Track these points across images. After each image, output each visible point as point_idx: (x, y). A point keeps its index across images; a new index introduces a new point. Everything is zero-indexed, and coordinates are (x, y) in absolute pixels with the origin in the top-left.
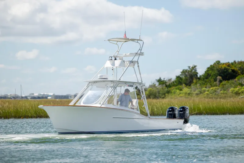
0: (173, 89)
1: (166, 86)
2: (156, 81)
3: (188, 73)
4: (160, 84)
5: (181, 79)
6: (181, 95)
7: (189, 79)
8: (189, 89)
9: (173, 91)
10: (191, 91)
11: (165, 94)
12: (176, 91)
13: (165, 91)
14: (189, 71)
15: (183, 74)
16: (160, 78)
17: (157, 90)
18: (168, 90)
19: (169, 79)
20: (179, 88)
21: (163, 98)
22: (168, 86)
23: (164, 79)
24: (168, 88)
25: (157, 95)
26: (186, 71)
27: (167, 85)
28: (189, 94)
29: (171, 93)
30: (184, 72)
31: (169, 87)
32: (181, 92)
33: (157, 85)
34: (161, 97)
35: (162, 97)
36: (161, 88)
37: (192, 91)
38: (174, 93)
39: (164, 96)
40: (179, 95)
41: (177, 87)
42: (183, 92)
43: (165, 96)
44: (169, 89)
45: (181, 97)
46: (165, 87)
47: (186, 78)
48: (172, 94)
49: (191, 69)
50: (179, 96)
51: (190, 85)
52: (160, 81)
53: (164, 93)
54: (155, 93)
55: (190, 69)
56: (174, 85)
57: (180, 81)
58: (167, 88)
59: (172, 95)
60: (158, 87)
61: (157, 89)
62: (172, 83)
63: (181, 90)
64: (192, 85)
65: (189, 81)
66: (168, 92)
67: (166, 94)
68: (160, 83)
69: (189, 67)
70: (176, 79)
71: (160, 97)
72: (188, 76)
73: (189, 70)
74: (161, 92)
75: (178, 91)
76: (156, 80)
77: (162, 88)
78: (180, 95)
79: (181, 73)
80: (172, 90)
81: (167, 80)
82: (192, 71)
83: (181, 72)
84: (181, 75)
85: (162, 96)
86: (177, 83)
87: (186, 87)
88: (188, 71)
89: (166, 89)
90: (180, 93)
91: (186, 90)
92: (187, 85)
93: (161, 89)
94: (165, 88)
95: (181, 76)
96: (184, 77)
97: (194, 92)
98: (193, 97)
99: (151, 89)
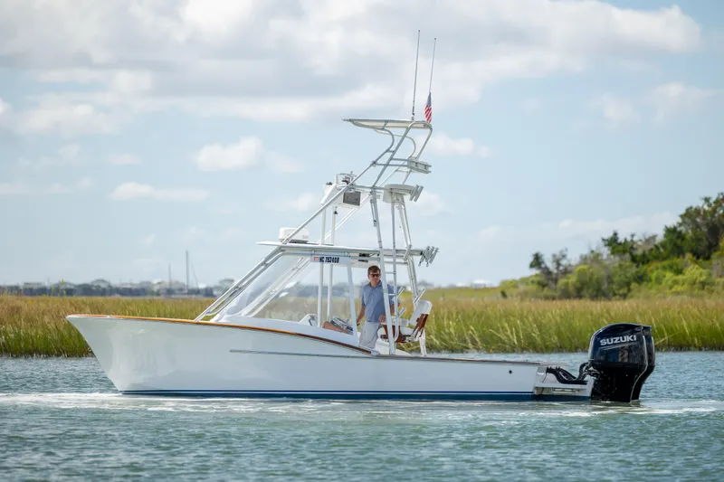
0: (654, 270)
1: (634, 259)
2: (602, 244)
3: (704, 218)
4: (613, 253)
5: (680, 236)
6: (678, 288)
7: (707, 239)
8: (704, 268)
9: (653, 276)
10: (710, 275)
11: (628, 284)
12: (664, 276)
13: (629, 275)
14: (705, 211)
15: (687, 220)
16: (615, 234)
17: (603, 273)
18: (637, 272)
19: (647, 237)
20: (675, 267)
21: (624, 296)
22: (638, 259)
23: (632, 236)
24: (637, 266)
25: (605, 286)
26: (697, 211)
27: (637, 256)
28: (703, 284)
29: (650, 280)
30: (690, 215)
31: (643, 263)
32: (680, 277)
33: (605, 257)
34: (616, 292)
35: (621, 292)
36: (617, 265)
37: (714, 277)
38: (659, 281)
39: (624, 291)
40: (671, 288)
41: (666, 263)
42: (684, 277)
43: (629, 290)
44: (643, 268)
45: (677, 293)
46: (628, 263)
47: (699, 232)
48: (650, 285)
49: (713, 205)
50: (673, 290)
51: (708, 258)
52: (613, 242)
53: (627, 280)
54: (599, 283)
55: (709, 206)
56: (658, 258)
57: (679, 242)
58: (635, 265)
59: (650, 288)
60: (607, 263)
61: (606, 267)
62: (652, 250)
63: (679, 272)
64: (714, 255)
65: (705, 243)
66: (640, 279)
67: (634, 285)
68: (613, 248)
69: (707, 200)
70: (665, 236)
71: (615, 295)
72: (705, 229)
73: (706, 207)
74: (616, 279)
75: (669, 275)
76: (603, 240)
77: (621, 266)
78: (676, 286)
79: (680, 220)
80: (652, 271)
81: (640, 240)
82: (714, 211)
83: (681, 216)
84: (680, 225)
85: (619, 289)
86: (669, 247)
87: (696, 263)
88: (702, 213)
89: (634, 270)
90: (676, 282)
91: (694, 271)
92: (698, 258)
93: (618, 269)
94: (630, 267)
95: (679, 229)
96: (690, 231)
97: (718, 280)
98: (715, 294)
99: (585, 267)
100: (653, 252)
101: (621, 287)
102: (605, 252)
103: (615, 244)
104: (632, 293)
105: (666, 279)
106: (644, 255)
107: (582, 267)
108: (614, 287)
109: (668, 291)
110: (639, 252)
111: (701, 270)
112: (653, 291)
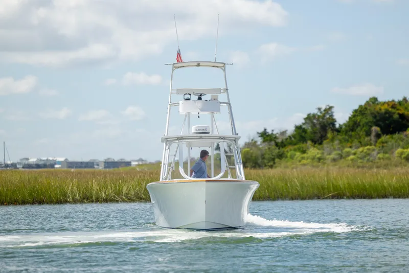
0: (289, 151)
1: (277, 145)
2: (258, 135)
3: (318, 120)
4: (264, 141)
5: (304, 131)
6: (304, 161)
7: (320, 133)
8: (319, 149)
9: (289, 154)
10: (323, 153)
11: (274, 159)
12: (295, 155)
13: (274, 154)
14: (319, 116)
15: (308, 121)
16: (265, 130)
17: (259, 153)
18: (279, 152)
19: (282, 131)
20: (301, 149)
21: (271, 167)
22: (279, 144)
23: (273, 131)
24: (279, 149)
25: (260, 161)
26: (314, 116)
27: (278, 143)
28: (319, 159)
29: (286, 157)
30: (309, 118)
31: (282, 147)
32: (305, 155)
33: (259, 143)
34: (267, 164)
35: (269, 164)
36: (267, 148)
37: (325, 154)
38: (292, 157)
39: (271, 163)
40: (300, 161)
41: (296, 147)
42: (308, 155)
43: (274, 163)
44: (282, 150)
45: (304, 165)
46: (274, 147)
47: (315, 129)
48: (286, 160)
49: (323, 112)
50: (302, 163)
51: (321, 144)
52: (264, 135)
53: (272, 157)
54: (256, 158)
55: (321, 113)
56: (291, 144)
57: (303, 134)
58: (277, 148)
59: (287, 162)
60: (261, 146)
61: (260, 149)
62: (287, 139)
63: (304, 152)
64: (325, 142)
65: (319, 135)
66: (281, 156)
67: (277, 160)
68: (264, 138)
69: (319, 109)
70: (295, 131)
71: (266, 166)
72: (318, 126)
73: (319, 114)
74: (267, 156)
75: (298, 154)
76: (258, 133)
77: (269, 148)
78: (303, 161)
79: (303, 121)
80: (287, 152)
81: (277, 133)
82: (324, 116)
83: (305, 119)
84: (304, 124)
85: (268, 163)
86: (298, 137)
87: (314, 147)
88: (317, 117)
89: (277, 151)
90: (303, 158)
91: (313, 151)
92: (315, 144)
93: (268, 151)
94: (275, 149)
95: (304, 126)
96: (310, 128)
97: (328, 157)
98: (326, 165)
99: (249, 149)
100: (288, 140)
101: (269, 161)
102: (259, 140)
103: (265, 136)
104: (276, 165)
105: (296, 156)
106: (282, 142)
107: (247, 149)
108: (266, 161)
109: (298, 163)
110: (279, 141)
111: (318, 151)
112: (289, 164)
